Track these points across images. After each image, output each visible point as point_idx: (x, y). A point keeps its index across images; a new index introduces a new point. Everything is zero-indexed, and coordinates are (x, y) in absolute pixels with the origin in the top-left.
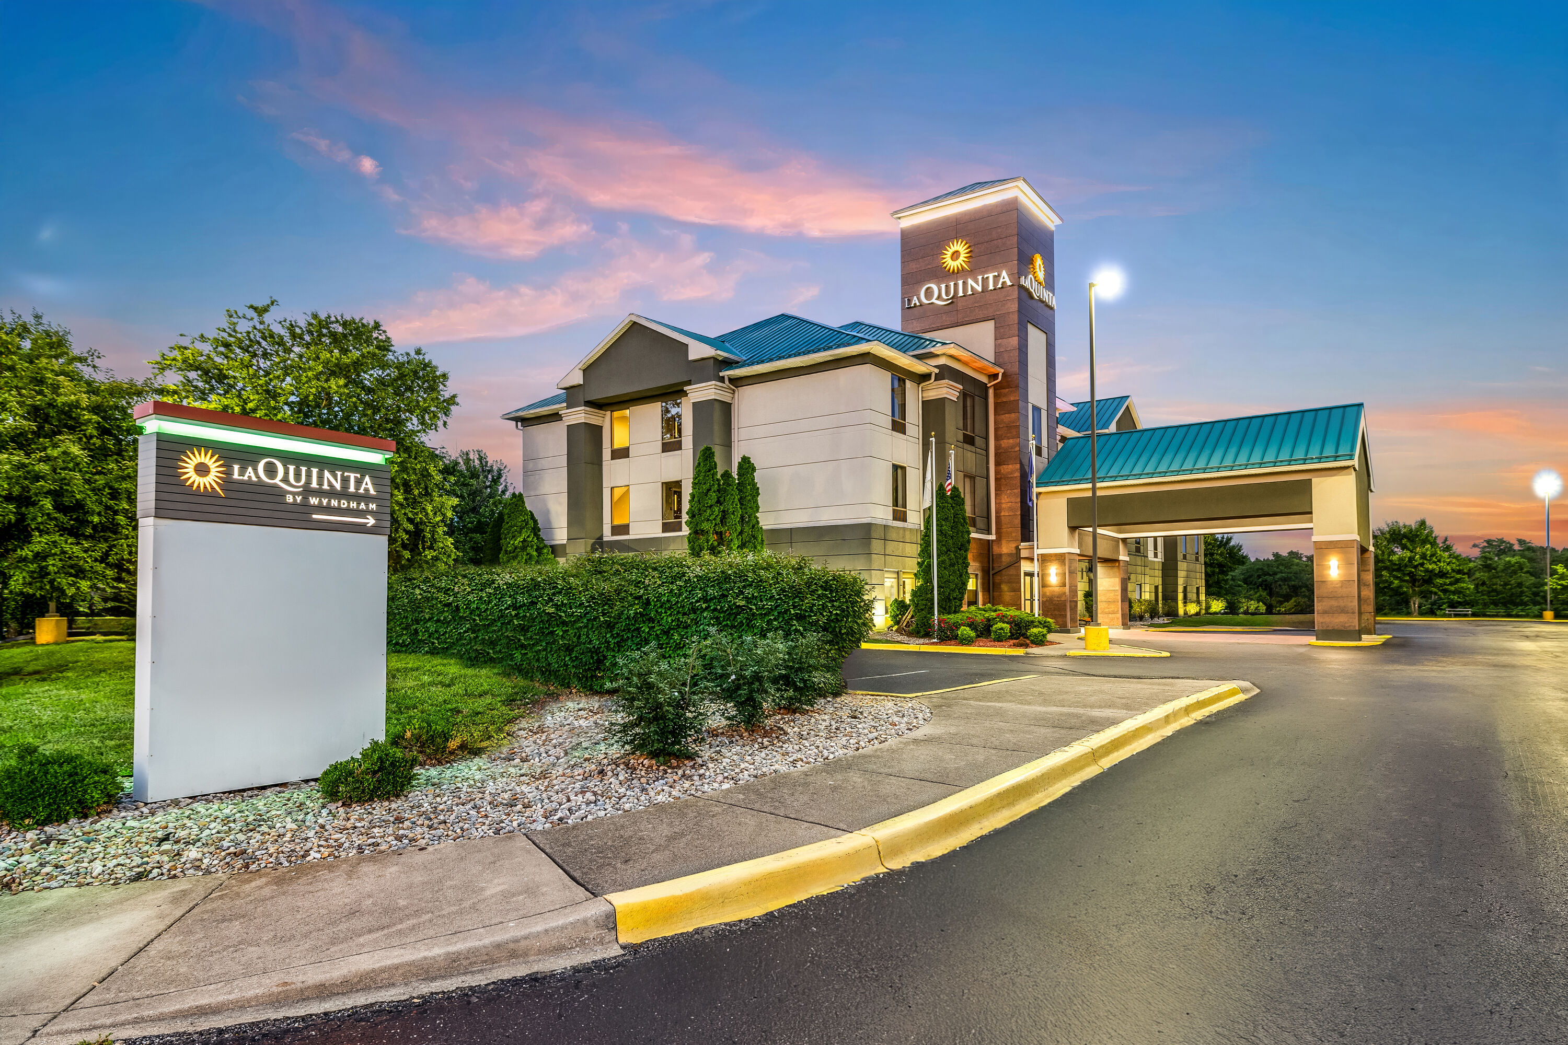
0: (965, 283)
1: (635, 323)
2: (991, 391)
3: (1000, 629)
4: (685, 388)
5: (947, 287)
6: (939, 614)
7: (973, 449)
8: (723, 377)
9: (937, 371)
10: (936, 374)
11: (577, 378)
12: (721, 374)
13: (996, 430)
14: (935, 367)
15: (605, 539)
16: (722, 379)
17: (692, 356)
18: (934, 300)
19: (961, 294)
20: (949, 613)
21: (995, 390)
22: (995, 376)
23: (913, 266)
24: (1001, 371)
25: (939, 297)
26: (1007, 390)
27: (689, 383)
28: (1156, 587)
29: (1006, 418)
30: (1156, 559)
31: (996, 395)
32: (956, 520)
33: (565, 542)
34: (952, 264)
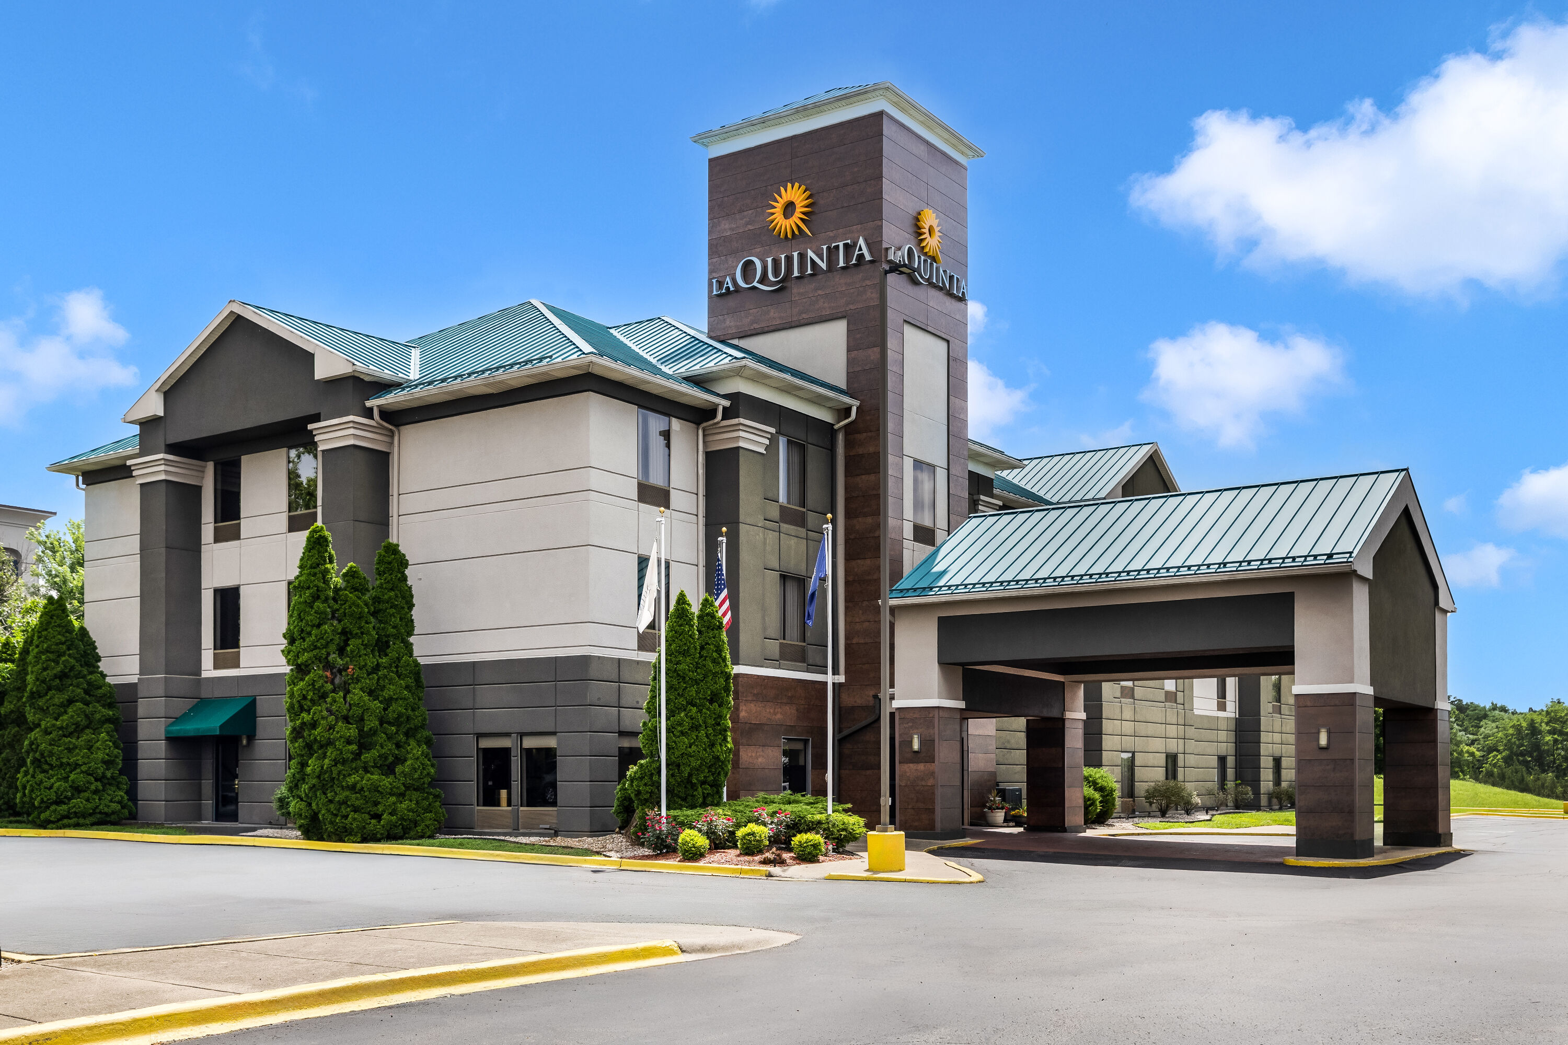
0: (802, 256)
1: (239, 317)
2: (841, 437)
3: (749, 834)
4: (310, 427)
5: (776, 263)
6: (668, 808)
7: (802, 531)
8: (371, 409)
9: (727, 403)
10: (724, 408)
11: (155, 406)
12: (368, 404)
13: (847, 500)
14: (725, 397)
15: (204, 675)
16: (368, 413)
17: (321, 372)
18: (755, 284)
19: (796, 274)
20: (692, 807)
21: (847, 434)
22: (847, 411)
23: (726, 227)
24: (855, 403)
25: (764, 279)
26: (865, 434)
27: (316, 418)
28: (1222, 760)
29: (864, 480)
30: (1221, 714)
31: (848, 444)
32: (704, 653)
33: (134, 679)
34: (783, 224)
